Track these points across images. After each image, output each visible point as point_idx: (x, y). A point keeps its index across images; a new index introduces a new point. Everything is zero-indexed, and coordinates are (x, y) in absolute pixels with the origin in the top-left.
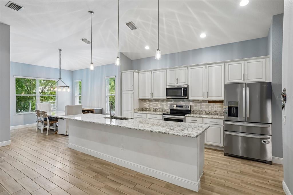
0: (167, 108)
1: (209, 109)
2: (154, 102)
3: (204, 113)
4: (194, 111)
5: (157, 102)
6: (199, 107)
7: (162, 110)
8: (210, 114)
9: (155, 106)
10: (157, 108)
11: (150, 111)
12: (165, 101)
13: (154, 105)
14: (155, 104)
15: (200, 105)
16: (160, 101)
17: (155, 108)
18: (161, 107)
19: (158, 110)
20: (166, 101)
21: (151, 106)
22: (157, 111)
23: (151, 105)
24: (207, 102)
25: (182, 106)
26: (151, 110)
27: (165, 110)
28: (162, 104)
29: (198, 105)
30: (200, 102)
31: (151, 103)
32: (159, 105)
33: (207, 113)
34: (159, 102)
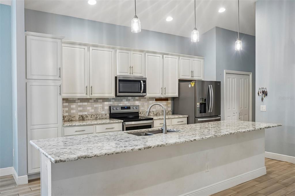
0: (103, 112)
1: (157, 109)
2: (79, 104)
3: (152, 113)
4: (142, 113)
5: (86, 104)
6: (146, 107)
7: (95, 116)
8: (158, 114)
9: (81, 111)
10: (86, 113)
11: (72, 121)
12: (99, 101)
13: (79, 109)
14: (80, 106)
15: (147, 104)
16: (90, 101)
17: (81, 114)
18: (93, 111)
19: (87, 117)
20: (101, 101)
21: (74, 111)
22: (87, 120)
23: (73, 109)
24: (155, 100)
25: (129, 108)
26: (73, 119)
27: (101, 116)
28: (95, 106)
29: (145, 104)
30: (147, 100)
31: (74, 106)
32: (88, 108)
33: (155, 113)
34: (89, 103)
